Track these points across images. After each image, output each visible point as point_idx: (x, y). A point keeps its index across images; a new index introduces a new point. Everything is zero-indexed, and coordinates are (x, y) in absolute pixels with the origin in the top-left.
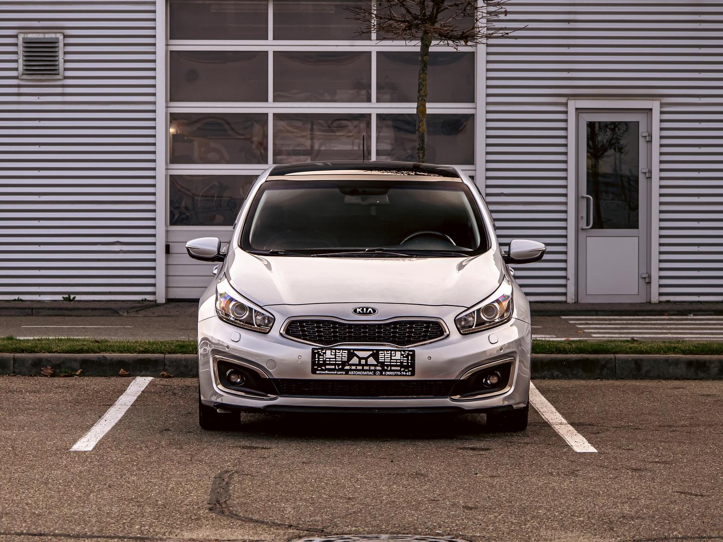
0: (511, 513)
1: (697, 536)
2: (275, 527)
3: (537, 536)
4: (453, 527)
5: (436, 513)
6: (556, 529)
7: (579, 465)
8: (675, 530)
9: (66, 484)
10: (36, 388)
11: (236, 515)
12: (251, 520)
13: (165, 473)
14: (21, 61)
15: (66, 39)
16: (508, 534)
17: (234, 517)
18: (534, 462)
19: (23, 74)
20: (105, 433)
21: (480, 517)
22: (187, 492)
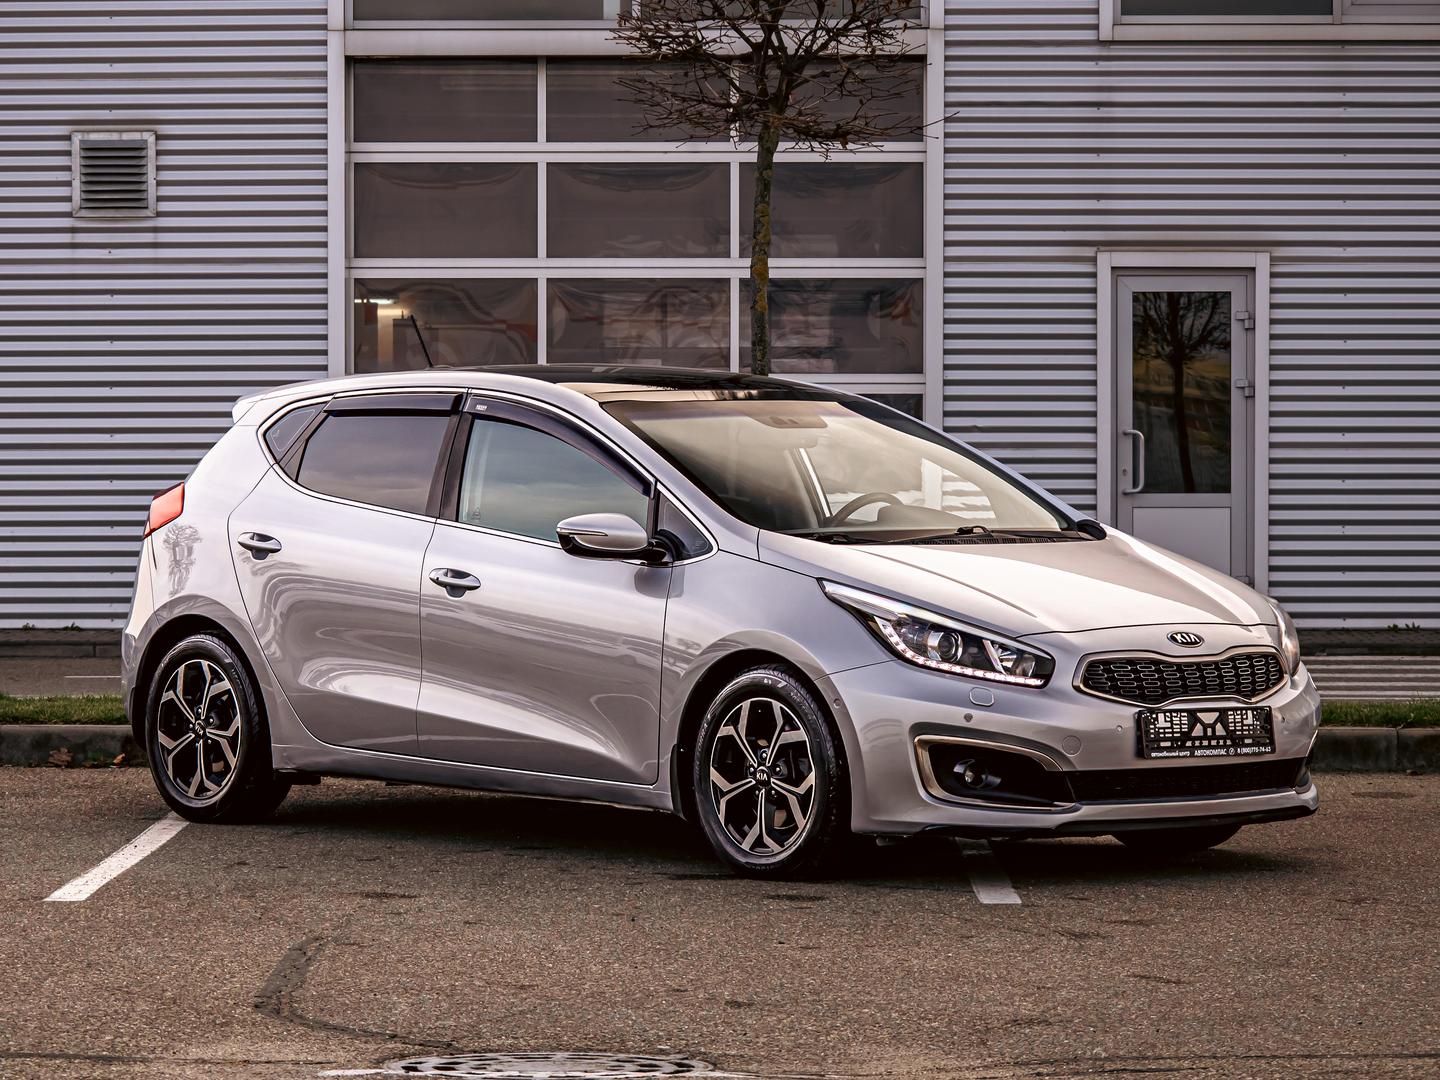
0: (810, 1014)
1: (1134, 1054)
2: (364, 1039)
3: (840, 1054)
4: (693, 1038)
5: (672, 1014)
6: (879, 1043)
7: (976, 927)
8: (1101, 1044)
9: (10, 961)
10: (32, 787)
11: (301, 1017)
12: (325, 1026)
13: (201, 942)
14: (77, 184)
15: (160, 142)
16: (789, 1051)
17: (297, 1020)
18: (894, 922)
19: (81, 208)
20: (123, 869)
21: (750, 1022)
22: (228, 976)
